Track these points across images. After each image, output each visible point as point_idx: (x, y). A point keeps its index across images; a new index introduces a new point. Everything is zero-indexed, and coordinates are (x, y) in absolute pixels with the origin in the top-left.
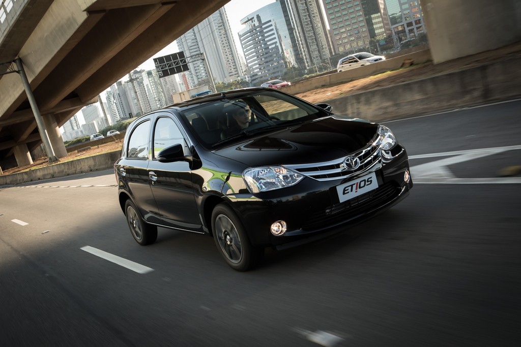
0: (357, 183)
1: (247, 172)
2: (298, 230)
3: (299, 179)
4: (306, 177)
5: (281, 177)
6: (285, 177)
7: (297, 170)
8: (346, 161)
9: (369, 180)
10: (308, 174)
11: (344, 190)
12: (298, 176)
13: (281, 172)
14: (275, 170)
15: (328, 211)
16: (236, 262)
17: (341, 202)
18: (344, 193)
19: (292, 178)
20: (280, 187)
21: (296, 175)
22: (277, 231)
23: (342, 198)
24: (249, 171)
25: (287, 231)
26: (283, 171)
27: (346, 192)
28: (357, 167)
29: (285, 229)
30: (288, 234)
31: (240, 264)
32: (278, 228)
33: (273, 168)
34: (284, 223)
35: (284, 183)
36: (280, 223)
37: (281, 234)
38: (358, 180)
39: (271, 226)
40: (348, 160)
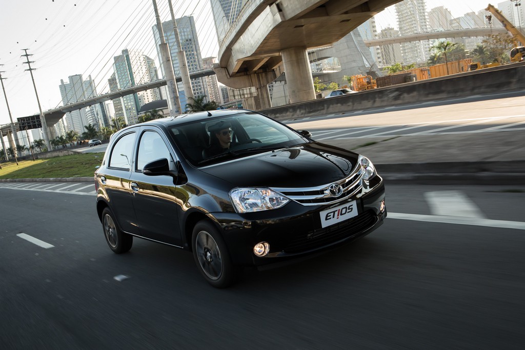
0: (339, 210)
1: (233, 191)
2: (280, 253)
3: (285, 202)
4: (291, 201)
5: (267, 199)
6: (271, 200)
7: (283, 193)
8: (330, 188)
9: (350, 207)
10: (294, 198)
11: (327, 216)
12: (283, 199)
13: (268, 193)
14: (261, 191)
15: (309, 235)
16: (215, 278)
17: (323, 227)
18: (326, 219)
19: (278, 202)
20: (266, 209)
21: (282, 198)
22: (259, 252)
23: (325, 224)
24: (236, 191)
25: (269, 252)
26: (269, 193)
27: (328, 218)
28: (340, 194)
29: (267, 250)
30: (270, 256)
31: (218, 280)
32: (260, 249)
33: (260, 190)
34: (267, 245)
35: (269, 205)
36: (263, 244)
37: (263, 255)
38: (340, 207)
39: (254, 247)
40: (332, 187)
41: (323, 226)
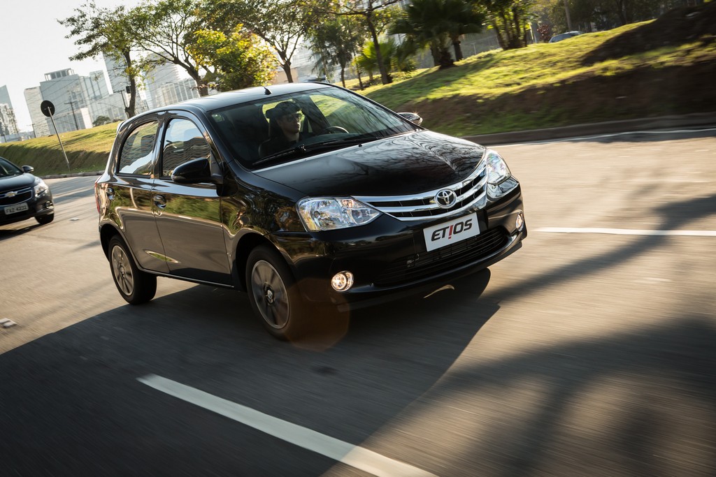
0: (452, 226)
1: (303, 203)
2: (368, 286)
3: (374, 216)
4: (383, 214)
5: (349, 212)
6: (355, 213)
7: (371, 203)
8: (438, 196)
9: (468, 223)
10: (386, 210)
11: (434, 235)
12: (372, 212)
13: (350, 205)
14: (341, 202)
15: (409, 262)
18: (433, 239)
19: (364, 216)
20: (348, 226)
22: (339, 286)
23: (431, 246)
24: (306, 201)
25: (353, 286)
26: (351, 204)
27: (435, 237)
28: (453, 204)
29: (350, 282)
30: (355, 290)
31: (285, 329)
32: (341, 281)
33: (339, 200)
34: (350, 275)
35: (352, 220)
36: (344, 274)
37: (345, 290)
38: (453, 223)
39: (332, 278)
40: (441, 194)
41: (429, 249)
